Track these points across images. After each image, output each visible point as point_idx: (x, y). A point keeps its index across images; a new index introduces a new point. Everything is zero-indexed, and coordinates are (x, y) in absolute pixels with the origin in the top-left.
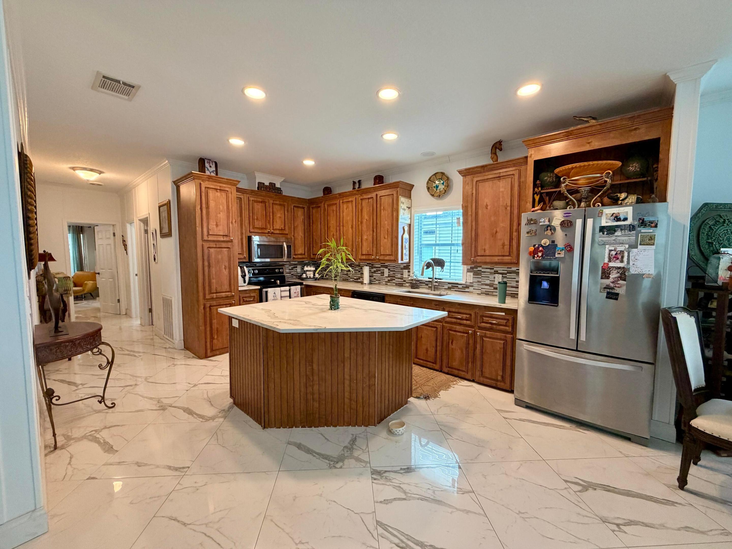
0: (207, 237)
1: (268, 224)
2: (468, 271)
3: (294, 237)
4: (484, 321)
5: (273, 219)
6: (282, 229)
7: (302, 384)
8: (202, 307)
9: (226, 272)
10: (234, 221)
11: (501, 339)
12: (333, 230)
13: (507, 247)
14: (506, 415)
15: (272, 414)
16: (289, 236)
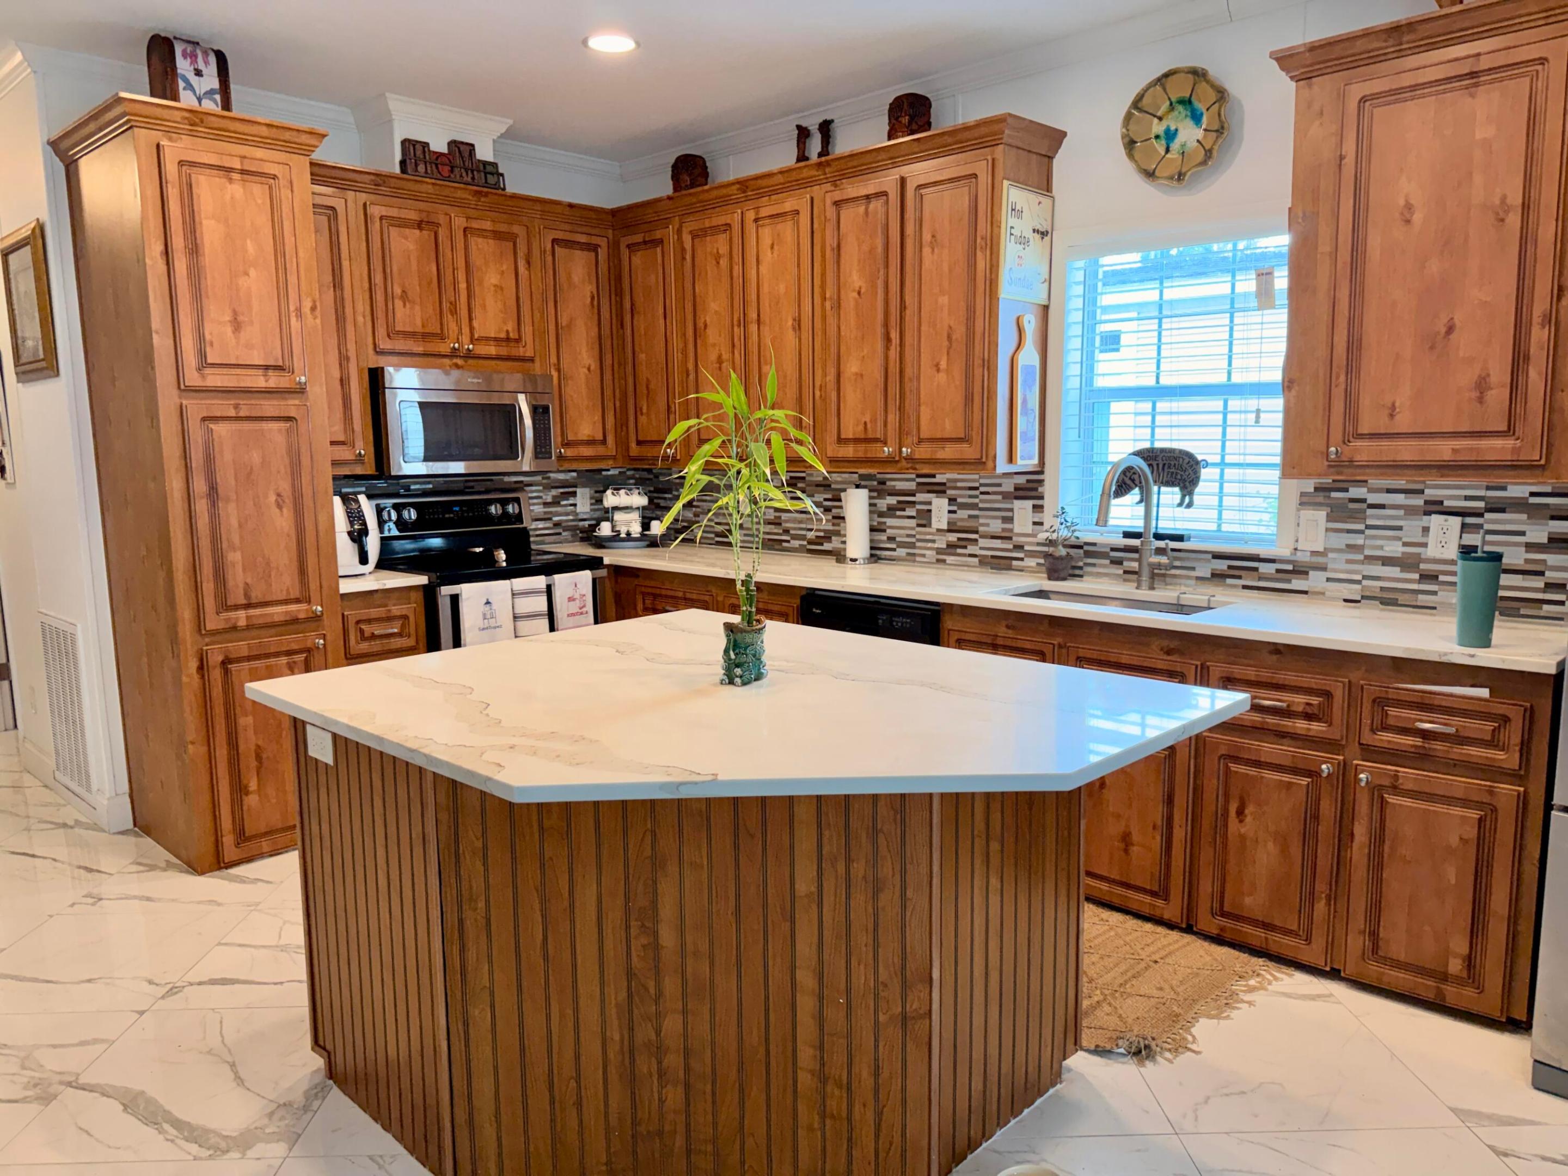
0: (196, 374)
1: (448, 318)
2: (1305, 501)
3: (559, 370)
4: (1391, 721)
5: (469, 297)
6: (508, 339)
7: (612, 1012)
8: (193, 664)
9: (283, 521)
10: (307, 304)
11: (1465, 803)
12: (716, 338)
13: (1498, 396)
14: (1502, 1137)
15: (488, 1132)
16: (537, 368)
